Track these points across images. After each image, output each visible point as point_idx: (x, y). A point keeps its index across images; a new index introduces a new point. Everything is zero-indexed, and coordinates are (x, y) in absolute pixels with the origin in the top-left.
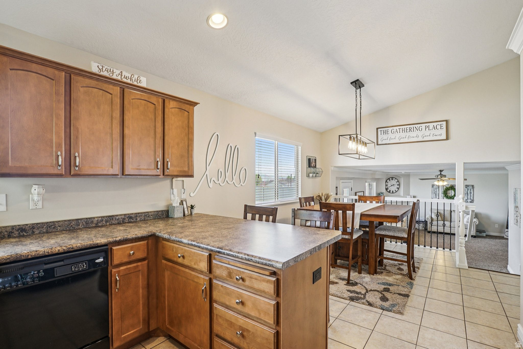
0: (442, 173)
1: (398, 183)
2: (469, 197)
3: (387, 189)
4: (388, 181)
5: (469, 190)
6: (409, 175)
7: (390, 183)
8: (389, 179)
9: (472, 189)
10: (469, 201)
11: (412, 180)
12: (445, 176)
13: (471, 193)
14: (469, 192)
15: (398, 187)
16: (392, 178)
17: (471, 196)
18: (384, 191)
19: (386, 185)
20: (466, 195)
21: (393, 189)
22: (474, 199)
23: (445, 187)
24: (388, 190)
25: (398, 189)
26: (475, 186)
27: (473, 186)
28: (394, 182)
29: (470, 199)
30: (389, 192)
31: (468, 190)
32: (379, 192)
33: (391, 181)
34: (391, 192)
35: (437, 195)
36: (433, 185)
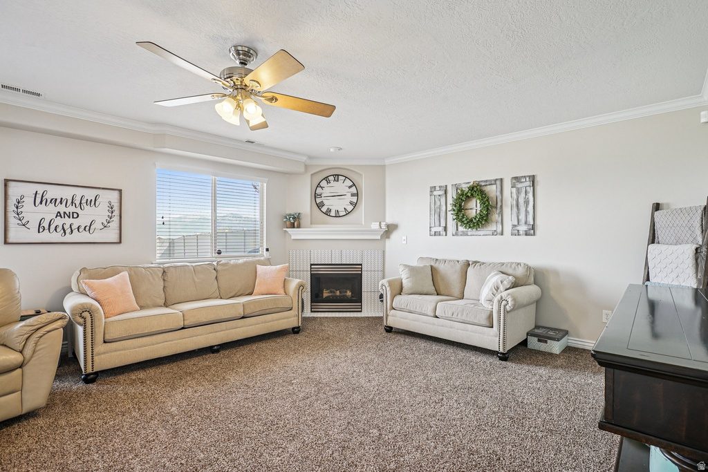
1: (353, 190)
2: (522, 217)
3: (318, 205)
4: (324, 183)
5: (523, 195)
6: (383, 167)
7: (327, 190)
8: (326, 178)
9: (530, 190)
10: (523, 228)
13: (527, 203)
14: (521, 201)
15: (354, 199)
16: (336, 177)
17: (527, 211)
19: (318, 195)
20: (515, 209)
21: (337, 205)
22: (538, 222)
23: (459, 190)
24: (324, 209)
25: (355, 205)
26: (538, 179)
27: (533, 179)
28: (341, 187)
29: (526, 223)
30: (328, 213)
31: (520, 192)
33: (333, 183)
34: (333, 214)
35: (443, 214)
36: (433, 189)
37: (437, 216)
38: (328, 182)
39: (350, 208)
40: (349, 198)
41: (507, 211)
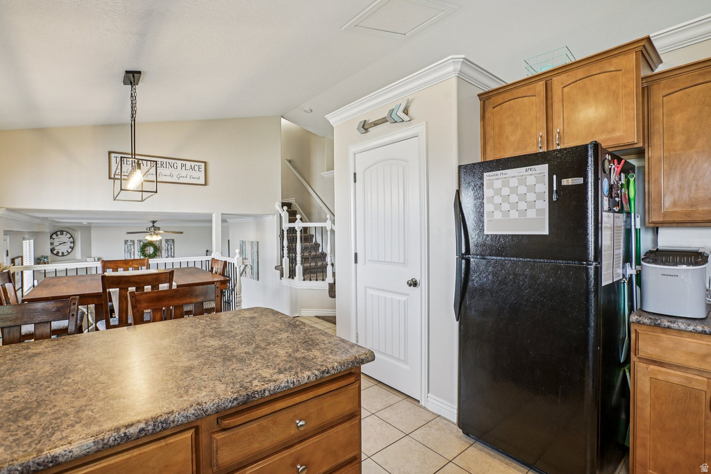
0: (155, 225)
1: (71, 240)
3: (52, 250)
4: (54, 236)
5: (170, 246)
6: (90, 227)
7: (57, 241)
8: (56, 233)
9: (172, 244)
11: (94, 234)
12: (159, 229)
13: (171, 249)
14: (169, 248)
15: (72, 245)
16: (62, 232)
17: (172, 252)
18: (48, 253)
19: (52, 244)
21: (63, 249)
23: (142, 243)
24: (55, 252)
25: (72, 248)
27: (173, 240)
28: (65, 238)
30: (57, 254)
31: (168, 245)
32: (39, 255)
33: (60, 236)
34: (60, 254)
35: (132, 253)
36: (126, 242)
37: (129, 254)
38: (57, 235)
39: (70, 250)
40: (69, 245)
41: (163, 252)
